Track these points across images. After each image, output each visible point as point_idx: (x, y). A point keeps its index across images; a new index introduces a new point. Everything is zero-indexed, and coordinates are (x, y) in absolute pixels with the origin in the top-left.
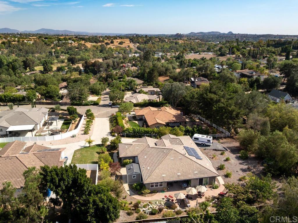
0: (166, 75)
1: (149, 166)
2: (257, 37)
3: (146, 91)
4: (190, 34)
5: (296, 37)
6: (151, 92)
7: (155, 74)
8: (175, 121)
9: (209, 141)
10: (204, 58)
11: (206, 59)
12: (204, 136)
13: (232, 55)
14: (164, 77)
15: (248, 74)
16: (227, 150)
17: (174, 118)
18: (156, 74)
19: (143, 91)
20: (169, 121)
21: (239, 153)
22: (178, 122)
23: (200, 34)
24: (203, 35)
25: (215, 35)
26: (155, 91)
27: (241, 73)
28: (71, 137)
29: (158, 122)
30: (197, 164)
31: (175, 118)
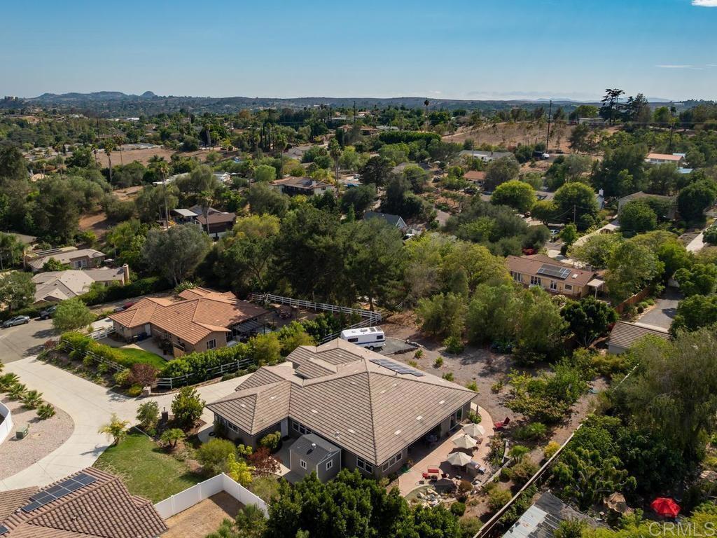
0: (90, 212)
1: (348, 425)
2: (218, 103)
3: (64, 262)
4: (42, 97)
5: (293, 102)
6: (79, 262)
7: (70, 211)
8: (244, 317)
9: (380, 337)
10: (159, 158)
11: (165, 159)
12: (366, 330)
13: (213, 146)
14: (88, 217)
15: (300, 186)
16: (418, 346)
17: (238, 310)
18: (72, 210)
19: (57, 263)
20: (232, 321)
21: (442, 346)
22: (252, 318)
23: (72, 99)
24: (80, 99)
25: (114, 100)
26: (91, 257)
27: (283, 185)
28: (12, 439)
29: (214, 330)
30: (432, 386)
31: (241, 310)
